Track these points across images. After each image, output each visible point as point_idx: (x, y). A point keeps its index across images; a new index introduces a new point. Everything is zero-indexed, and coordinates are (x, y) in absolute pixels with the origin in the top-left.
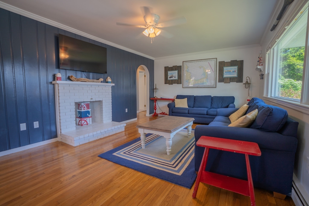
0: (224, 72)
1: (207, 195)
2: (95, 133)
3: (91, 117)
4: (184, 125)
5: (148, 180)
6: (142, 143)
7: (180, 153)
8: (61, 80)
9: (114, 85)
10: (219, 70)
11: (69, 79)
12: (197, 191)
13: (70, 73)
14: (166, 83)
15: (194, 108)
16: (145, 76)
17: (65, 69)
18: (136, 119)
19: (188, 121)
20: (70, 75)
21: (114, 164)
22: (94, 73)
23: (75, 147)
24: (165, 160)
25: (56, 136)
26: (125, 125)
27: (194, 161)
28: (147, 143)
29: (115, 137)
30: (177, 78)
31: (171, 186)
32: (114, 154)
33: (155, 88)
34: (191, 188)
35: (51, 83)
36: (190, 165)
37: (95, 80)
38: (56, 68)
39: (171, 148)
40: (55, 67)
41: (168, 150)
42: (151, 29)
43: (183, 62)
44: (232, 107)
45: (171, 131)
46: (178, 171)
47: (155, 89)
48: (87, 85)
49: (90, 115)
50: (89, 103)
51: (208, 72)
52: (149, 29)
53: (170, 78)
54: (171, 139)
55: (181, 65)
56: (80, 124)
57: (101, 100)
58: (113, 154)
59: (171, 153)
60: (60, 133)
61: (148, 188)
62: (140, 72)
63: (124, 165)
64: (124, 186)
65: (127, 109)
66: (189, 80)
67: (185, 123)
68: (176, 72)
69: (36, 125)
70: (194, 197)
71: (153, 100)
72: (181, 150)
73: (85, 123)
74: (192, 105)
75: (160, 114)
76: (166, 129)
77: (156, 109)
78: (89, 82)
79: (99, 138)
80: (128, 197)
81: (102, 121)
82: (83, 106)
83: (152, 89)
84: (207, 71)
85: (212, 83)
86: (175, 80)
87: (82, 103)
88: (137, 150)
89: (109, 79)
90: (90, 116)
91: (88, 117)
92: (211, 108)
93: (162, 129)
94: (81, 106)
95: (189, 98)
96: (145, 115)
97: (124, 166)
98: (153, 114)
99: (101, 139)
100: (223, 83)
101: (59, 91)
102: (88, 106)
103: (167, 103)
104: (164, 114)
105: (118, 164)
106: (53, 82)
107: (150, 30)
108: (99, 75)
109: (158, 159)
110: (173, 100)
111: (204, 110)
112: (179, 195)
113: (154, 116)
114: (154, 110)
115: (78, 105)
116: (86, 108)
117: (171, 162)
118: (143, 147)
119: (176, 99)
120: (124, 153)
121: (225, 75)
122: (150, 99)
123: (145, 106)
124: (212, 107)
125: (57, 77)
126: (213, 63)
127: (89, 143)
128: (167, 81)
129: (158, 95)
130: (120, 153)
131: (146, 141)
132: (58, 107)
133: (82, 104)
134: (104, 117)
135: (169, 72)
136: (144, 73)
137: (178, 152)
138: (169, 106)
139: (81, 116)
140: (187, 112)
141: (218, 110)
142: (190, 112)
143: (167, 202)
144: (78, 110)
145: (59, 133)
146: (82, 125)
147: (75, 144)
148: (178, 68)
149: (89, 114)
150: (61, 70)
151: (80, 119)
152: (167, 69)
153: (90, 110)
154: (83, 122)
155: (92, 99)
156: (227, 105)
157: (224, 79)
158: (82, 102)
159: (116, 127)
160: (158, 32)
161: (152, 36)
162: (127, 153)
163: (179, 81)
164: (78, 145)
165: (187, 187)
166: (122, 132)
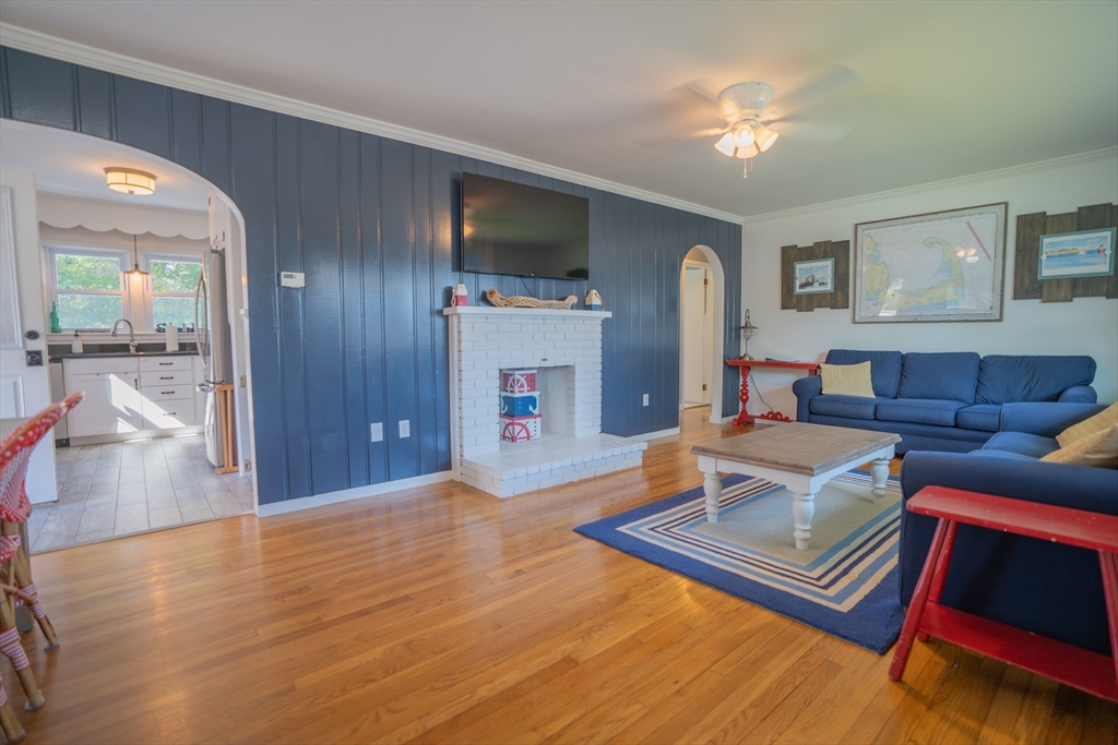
0: (1044, 257)
1: (943, 683)
2: (556, 464)
3: (540, 415)
4: (859, 455)
5: (737, 609)
6: (710, 504)
7: (841, 548)
8: (466, 304)
9: (609, 314)
10: (1018, 251)
11: (485, 299)
12: (905, 660)
13: (488, 283)
14: (784, 307)
15: (900, 400)
16: (706, 282)
17: (475, 272)
18: (676, 431)
19: (874, 444)
20: (487, 290)
21: (626, 555)
22: (550, 281)
23: (503, 500)
24: (790, 564)
25: (448, 466)
26: (645, 446)
27: (897, 578)
28: (726, 508)
29: (611, 482)
30: (829, 287)
31: (816, 638)
32: (622, 529)
33: (743, 324)
34: (883, 653)
35: (440, 312)
36: (879, 587)
37: (554, 302)
38: (453, 270)
39: (809, 527)
40: (450, 266)
41: (801, 533)
42: (745, 132)
43: (857, 225)
44: (1077, 399)
45: (812, 470)
46: (840, 598)
47: (746, 327)
48: (534, 317)
49: (537, 409)
50: (535, 371)
51: (966, 256)
52: (736, 133)
53: (802, 286)
54: (812, 497)
55: (850, 237)
56: (507, 434)
57: (572, 364)
58: (618, 529)
59: (811, 545)
60: (458, 457)
61: (738, 631)
62: (687, 268)
63: (656, 560)
64: (663, 616)
65: (646, 397)
66: (879, 292)
67: (865, 448)
68: (829, 264)
69: (404, 429)
70: (897, 675)
71: (736, 368)
72: (847, 539)
73: (524, 434)
74: (892, 387)
75: (763, 417)
76: (795, 462)
77: (747, 399)
78: (538, 307)
79: (566, 482)
80: (679, 642)
81: (571, 428)
82: (519, 380)
83: (735, 328)
84: (961, 254)
85: (985, 300)
86: (823, 295)
87: (517, 372)
88: (691, 526)
89: (594, 296)
90: (536, 412)
91: (531, 415)
92: (976, 403)
93: (782, 461)
94: (513, 380)
95: (879, 360)
96: (704, 420)
97: (655, 564)
98: (737, 417)
99: (571, 484)
100: (1038, 301)
101: (460, 337)
102: (531, 380)
103: (789, 378)
104: (777, 419)
105: (636, 556)
106: (447, 311)
107: (740, 135)
108: (565, 285)
109: (764, 556)
110: (815, 370)
111: (945, 410)
112: (842, 664)
113: (739, 424)
114: (741, 404)
115: (506, 377)
116: (526, 388)
117: (810, 571)
118: (712, 519)
119: (826, 363)
120: (652, 529)
121: (1047, 271)
122: (725, 363)
123: (704, 387)
124: (978, 397)
125: (456, 297)
126: (987, 224)
127: (539, 492)
128: (791, 299)
129: (753, 349)
130: (641, 529)
131: (721, 499)
132: (457, 381)
133: (517, 375)
134: (577, 416)
135: (799, 267)
136: (703, 271)
137: (834, 544)
138: (798, 388)
139: (514, 410)
140: (870, 412)
141: (1007, 408)
142: (882, 413)
143: (803, 674)
144: (504, 394)
145: (455, 458)
146: (513, 439)
147: (502, 491)
148: (837, 252)
149: (534, 408)
150: (465, 274)
151: (508, 421)
152: (791, 256)
153: (536, 394)
154: (518, 428)
155: (545, 360)
156: (1058, 390)
157: (1041, 287)
158: (518, 369)
159: (617, 451)
160: (768, 139)
161: (747, 153)
162: (659, 529)
163: (839, 297)
164: (511, 495)
165: (872, 647)
166: (633, 469)
